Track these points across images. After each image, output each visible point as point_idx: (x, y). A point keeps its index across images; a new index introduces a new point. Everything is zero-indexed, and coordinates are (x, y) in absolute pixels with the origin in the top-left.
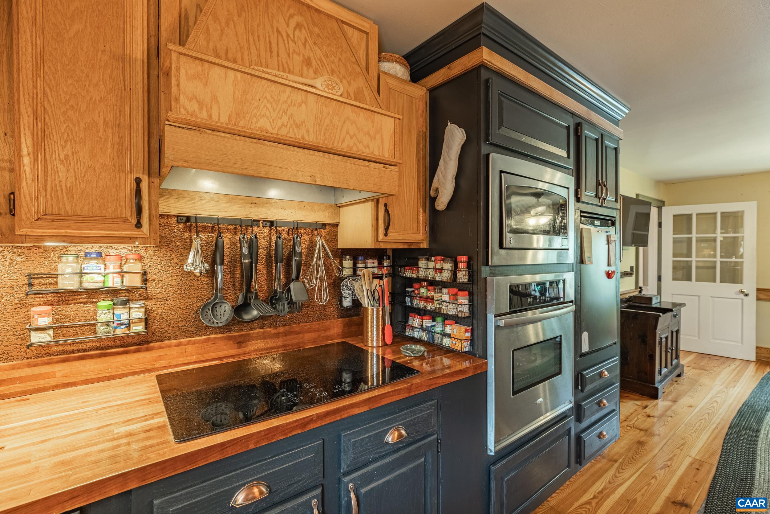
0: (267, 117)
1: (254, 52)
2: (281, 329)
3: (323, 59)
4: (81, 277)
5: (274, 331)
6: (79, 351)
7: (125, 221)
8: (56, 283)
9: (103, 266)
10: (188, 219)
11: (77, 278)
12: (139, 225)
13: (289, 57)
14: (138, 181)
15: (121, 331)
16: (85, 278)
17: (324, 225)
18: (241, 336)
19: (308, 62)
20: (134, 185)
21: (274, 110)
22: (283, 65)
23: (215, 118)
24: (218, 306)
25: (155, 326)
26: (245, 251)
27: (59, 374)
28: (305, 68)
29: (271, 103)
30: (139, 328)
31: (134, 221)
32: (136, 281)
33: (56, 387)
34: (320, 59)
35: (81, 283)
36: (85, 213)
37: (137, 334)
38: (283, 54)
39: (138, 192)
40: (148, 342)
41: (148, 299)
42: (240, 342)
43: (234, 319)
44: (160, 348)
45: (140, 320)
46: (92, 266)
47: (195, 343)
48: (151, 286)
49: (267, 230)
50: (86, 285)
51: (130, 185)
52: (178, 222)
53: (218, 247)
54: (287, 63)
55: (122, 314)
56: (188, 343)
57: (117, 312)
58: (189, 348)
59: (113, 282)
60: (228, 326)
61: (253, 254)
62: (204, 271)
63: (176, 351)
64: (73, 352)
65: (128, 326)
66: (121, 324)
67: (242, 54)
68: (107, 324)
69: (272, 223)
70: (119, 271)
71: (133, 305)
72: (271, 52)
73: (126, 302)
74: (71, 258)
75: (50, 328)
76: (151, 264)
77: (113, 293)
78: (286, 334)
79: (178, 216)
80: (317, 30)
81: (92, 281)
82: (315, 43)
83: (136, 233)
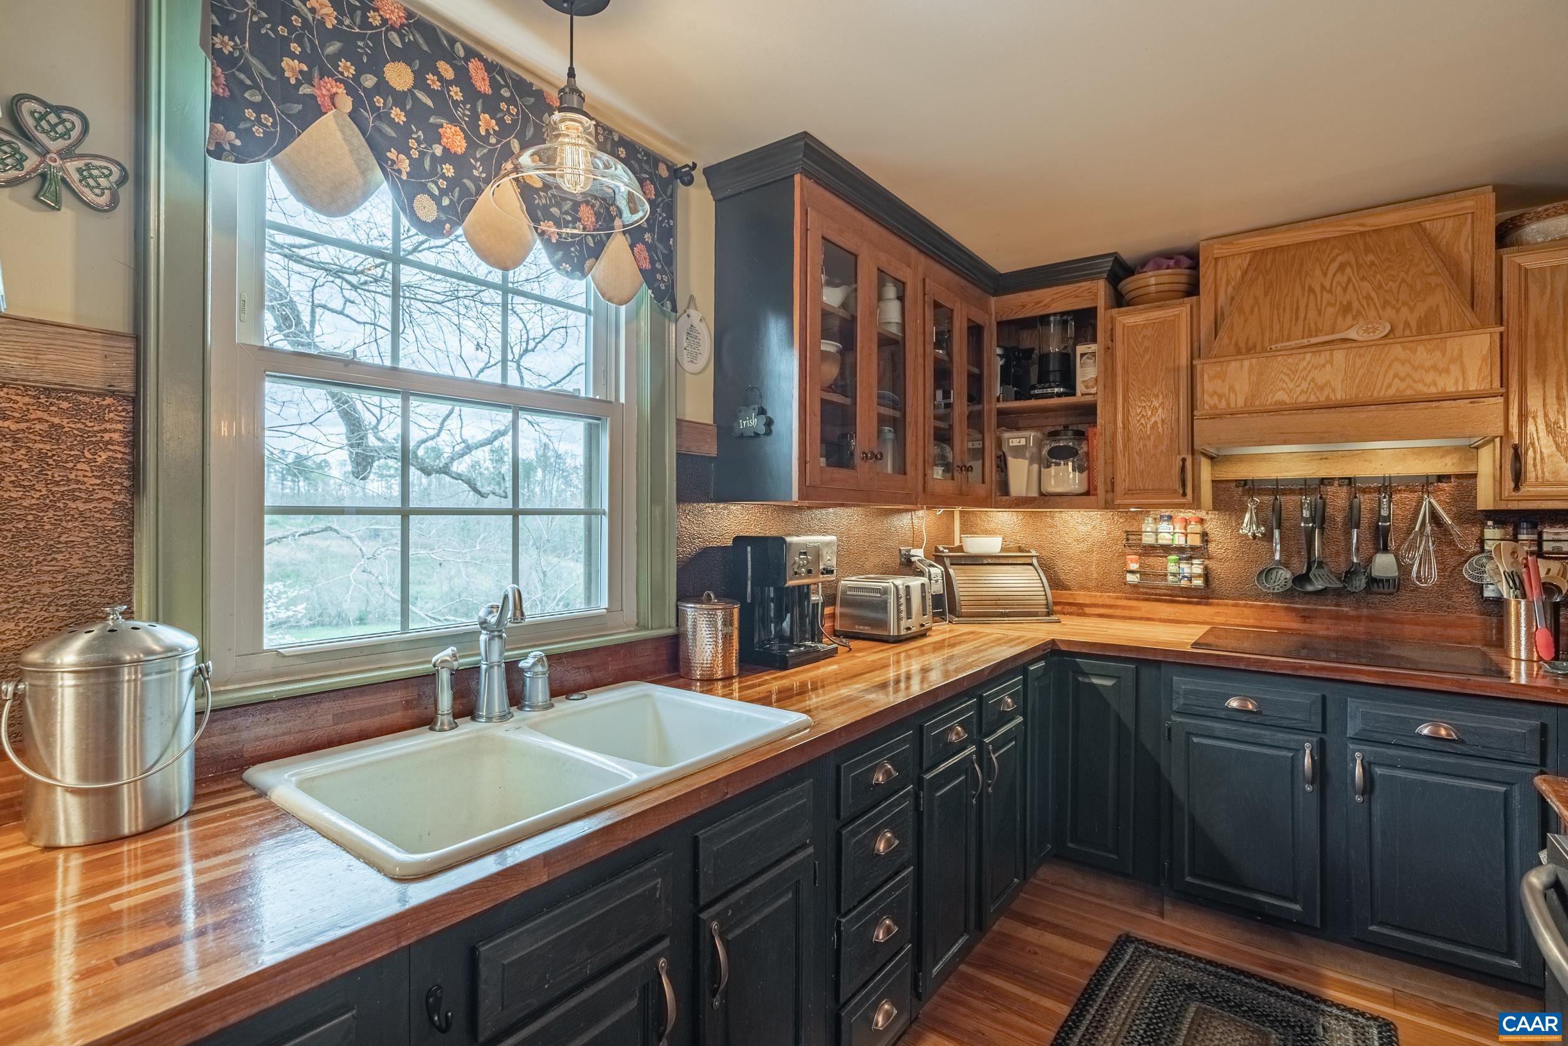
0: (1284, 389)
1: (1276, 327)
2: (1365, 612)
3: (1373, 295)
4: (1157, 535)
5: (1352, 613)
6: (1156, 594)
7: (1175, 491)
8: (1140, 540)
9: (1172, 527)
10: (1246, 482)
11: (1153, 535)
12: (1184, 494)
13: (1320, 314)
14: (1184, 460)
15: (1184, 583)
16: (1160, 535)
17: (1442, 478)
18: (1305, 610)
19: (1346, 309)
20: (1181, 463)
21: (1292, 381)
22: (1309, 327)
23: (1233, 405)
24: (1274, 572)
25: (1215, 584)
26: (1306, 514)
27: (1143, 609)
28: (1340, 319)
29: (1288, 375)
30: (1198, 582)
31: (1181, 492)
32: (1196, 541)
33: (1141, 619)
35: (1157, 540)
36: (1150, 487)
37: (1196, 589)
38: (1312, 314)
39: (1183, 469)
40: (1208, 598)
41: (1209, 559)
42: (1305, 617)
43: (1291, 589)
44: (1218, 605)
45: (1199, 576)
46: (1164, 527)
47: (1252, 606)
48: (1212, 547)
49: (1342, 490)
50: (1161, 542)
51: (1179, 463)
52: (1238, 486)
53: (1276, 511)
54: (1316, 323)
55: (1186, 568)
56: (1245, 606)
57: (1182, 566)
58: (1247, 611)
59: (1179, 541)
60: (1287, 595)
62: (1260, 535)
63: (1231, 611)
64: (1152, 594)
65: (1190, 580)
66: (1184, 577)
67: (1263, 335)
68: (1174, 575)
69: (1351, 481)
70: (1183, 531)
71: (1195, 562)
72: (1297, 319)
73: (1191, 558)
74: (1150, 520)
75: (1138, 572)
76: (1212, 526)
77: (1180, 550)
78: (1371, 618)
79: (1236, 481)
80: (1370, 257)
81: (1165, 539)
82: (1363, 279)
83: (1183, 500)
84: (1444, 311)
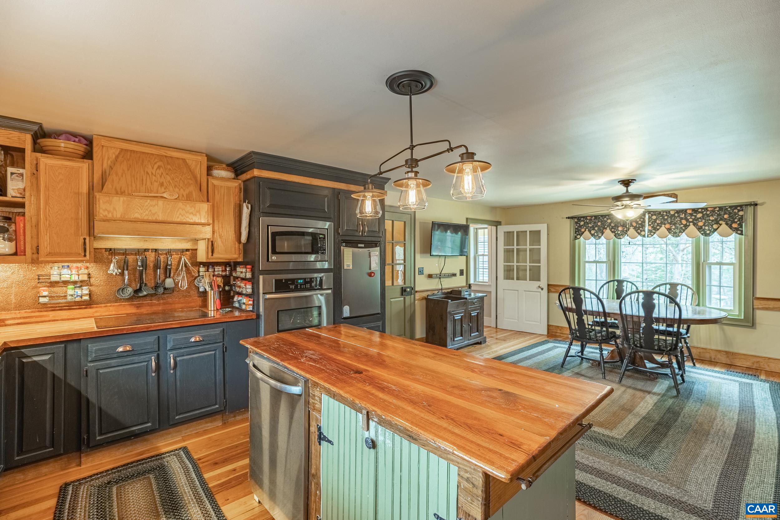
0: (138, 213)
1: (134, 185)
3: (171, 181)
4: (60, 276)
6: (59, 307)
7: (79, 254)
8: (50, 279)
9: (70, 271)
10: (111, 249)
11: (59, 277)
12: (85, 256)
13: (152, 184)
14: (85, 239)
15: (78, 299)
16: (62, 276)
17: (187, 250)
18: (138, 304)
19: (162, 184)
20: (83, 241)
21: (142, 210)
22: (148, 189)
23: (115, 216)
24: (125, 289)
25: (95, 298)
26: (139, 264)
27: (51, 316)
28: (160, 188)
29: (140, 207)
30: (87, 298)
31: (83, 254)
32: (85, 278)
33: (49, 321)
34: (169, 182)
35: (60, 278)
37: (85, 301)
38: (149, 183)
39: (85, 243)
40: (91, 305)
41: (91, 286)
42: (138, 307)
43: (133, 296)
44: (96, 307)
45: (87, 294)
46: (65, 271)
47: (114, 306)
48: (92, 280)
49: (154, 253)
50: (63, 279)
51: (82, 241)
52: (105, 251)
53: (126, 262)
54: (150, 187)
55: (79, 292)
56: (110, 306)
57: (76, 291)
58: (111, 308)
59: (75, 278)
60: (131, 299)
61: (145, 265)
62: (118, 273)
63: (104, 309)
64: (57, 307)
65: (81, 298)
66: (78, 296)
67: (128, 188)
68: (72, 295)
69: (156, 250)
70: (77, 273)
71: (84, 288)
72: (142, 184)
73: (81, 286)
74: (56, 268)
75: (48, 296)
76: (92, 270)
77: (75, 283)
79: (105, 249)
80: (169, 167)
81: (65, 277)
82: (167, 174)
83: (84, 259)
84: (194, 194)
